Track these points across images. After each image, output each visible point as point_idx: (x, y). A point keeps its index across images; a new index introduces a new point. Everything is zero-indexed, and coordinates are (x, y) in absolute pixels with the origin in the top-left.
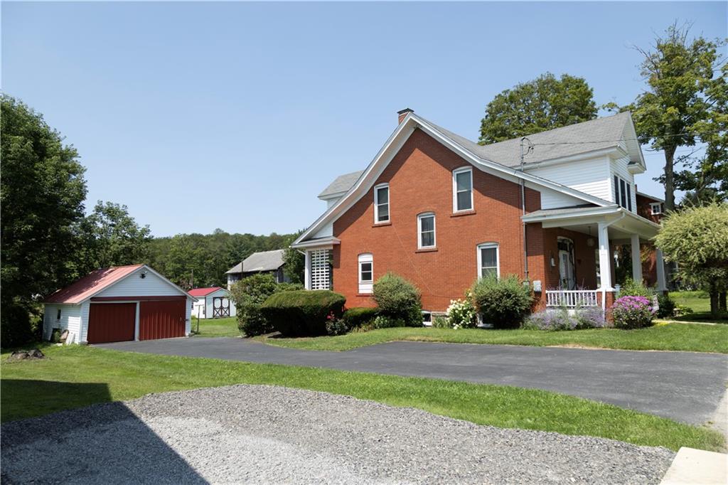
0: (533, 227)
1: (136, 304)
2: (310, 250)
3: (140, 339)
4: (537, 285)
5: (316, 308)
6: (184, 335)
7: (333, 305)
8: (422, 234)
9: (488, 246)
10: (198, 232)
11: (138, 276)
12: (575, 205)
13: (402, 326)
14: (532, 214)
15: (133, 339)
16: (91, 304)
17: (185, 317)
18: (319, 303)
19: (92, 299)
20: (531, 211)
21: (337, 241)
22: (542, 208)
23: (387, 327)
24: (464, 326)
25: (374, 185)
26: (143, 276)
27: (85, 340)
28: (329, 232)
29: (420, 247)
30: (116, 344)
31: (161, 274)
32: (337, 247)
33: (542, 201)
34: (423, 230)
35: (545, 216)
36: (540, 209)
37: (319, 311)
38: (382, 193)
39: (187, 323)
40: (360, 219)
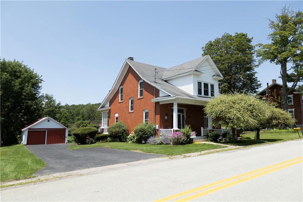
0: (157, 103)
1: (46, 131)
2: (104, 111)
3: (47, 144)
4: (157, 127)
5: (83, 134)
6: (64, 143)
7: (89, 133)
8: (131, 106)
9: (146, 111)
10: (75, 104)
11: (47, 121)
12: (166, 95)
13: (118, 142)
14: (157, 98)
15: (45, 143)
16: (28, 131)
17: (65, 136)
18: (85, 132)
19: (29, 129)
20: (156, 97)
21: (110, 108)
22: (160, 96)
23: (111, 142)
24: (133, 142)
25: (119, 87)
26: (49, 121)
27: (26, 143)
28: (108, 105)
29: (130, 111)
30: (38, 145)
31: (55, 120)
32: (110, 110)
33: (160, 93)
34: (131, 105)
35: (157, 100)
36: (159, 97)
37: (84, 135)
38: (122, 89)
39: (66, 138)
40: (116, 100)
